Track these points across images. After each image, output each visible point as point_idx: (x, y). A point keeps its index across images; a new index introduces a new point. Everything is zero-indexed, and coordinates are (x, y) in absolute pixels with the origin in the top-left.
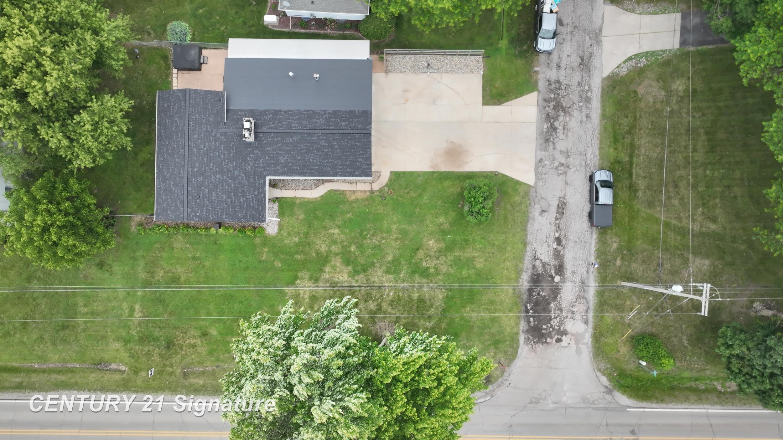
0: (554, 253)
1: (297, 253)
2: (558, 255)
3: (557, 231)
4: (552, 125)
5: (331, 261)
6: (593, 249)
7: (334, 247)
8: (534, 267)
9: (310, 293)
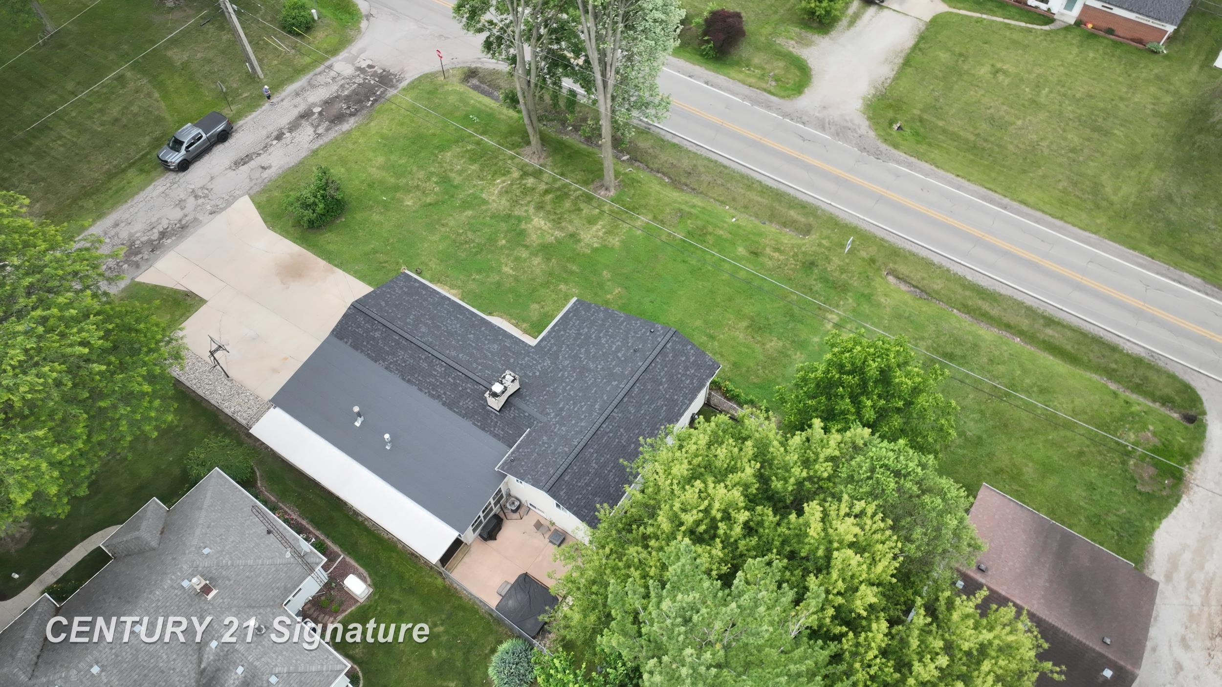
0: (295, 130)
2: (293, 127)
3: (271, 145)
4: (160, 239)
5: (539, 245)
6: (254, 114)
7: (523, 256)
8: (328, 129)
9: (592, 227)
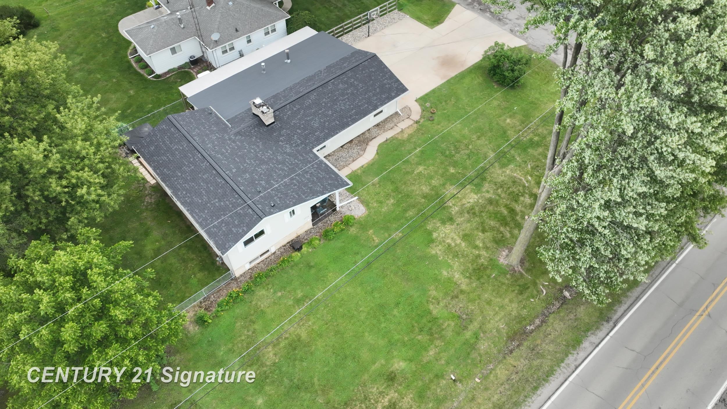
1: (405, 211)
7: (433, 182)
9: (459, 236)
